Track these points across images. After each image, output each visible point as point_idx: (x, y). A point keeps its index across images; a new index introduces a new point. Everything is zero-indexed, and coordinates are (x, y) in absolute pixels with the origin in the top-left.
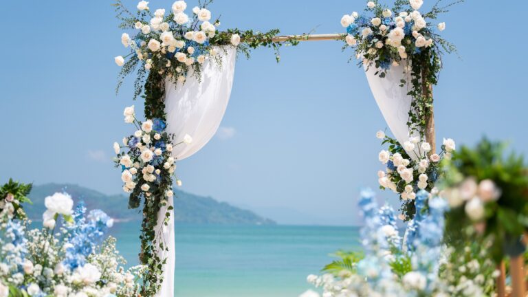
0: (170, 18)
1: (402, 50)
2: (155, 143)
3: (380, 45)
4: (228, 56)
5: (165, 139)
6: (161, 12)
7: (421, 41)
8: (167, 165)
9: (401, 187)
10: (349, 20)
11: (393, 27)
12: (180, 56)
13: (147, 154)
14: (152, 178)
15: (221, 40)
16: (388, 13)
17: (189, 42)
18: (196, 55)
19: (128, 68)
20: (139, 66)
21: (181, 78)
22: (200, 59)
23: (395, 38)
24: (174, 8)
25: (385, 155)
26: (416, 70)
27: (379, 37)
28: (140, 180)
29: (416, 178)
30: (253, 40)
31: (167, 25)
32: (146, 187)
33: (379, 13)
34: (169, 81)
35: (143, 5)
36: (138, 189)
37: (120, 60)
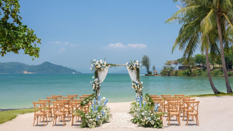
0: (99, 62)
1: (135, 68)
2: (98, 82)
3: (132, 67)
4: (108, 67)
5: (99, 81)
6: (98, 61)
7: (138, 67)
8: (100, 85)
9: (135, 88)
10: (127, 64)
11: (134, 65)
12: (101, 69)
13: (97, 84)
14: (97, 87)
15: (107, 65)
16: (133, 62)
17: (103, 66)
18: (104, 68)
19: (93, 70)
20: (94, 69)
21: (101, 72)
22: (104, 69)
23: (134, 67)
24: (100, 61)
25: (133, 84)
26: (137, 71)
27: (132, 66)
28: (95, 87)
29: (137, 87)
30: (112, 65)
31: (99, 63)
32: (96, 89)
33: (132, 63)
34: (99, 72)
35: (95, 60)
36: (95, 89)
37: (91, 69)
